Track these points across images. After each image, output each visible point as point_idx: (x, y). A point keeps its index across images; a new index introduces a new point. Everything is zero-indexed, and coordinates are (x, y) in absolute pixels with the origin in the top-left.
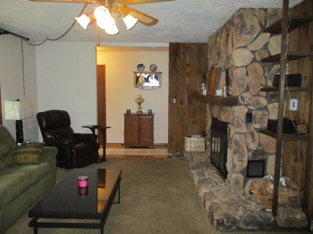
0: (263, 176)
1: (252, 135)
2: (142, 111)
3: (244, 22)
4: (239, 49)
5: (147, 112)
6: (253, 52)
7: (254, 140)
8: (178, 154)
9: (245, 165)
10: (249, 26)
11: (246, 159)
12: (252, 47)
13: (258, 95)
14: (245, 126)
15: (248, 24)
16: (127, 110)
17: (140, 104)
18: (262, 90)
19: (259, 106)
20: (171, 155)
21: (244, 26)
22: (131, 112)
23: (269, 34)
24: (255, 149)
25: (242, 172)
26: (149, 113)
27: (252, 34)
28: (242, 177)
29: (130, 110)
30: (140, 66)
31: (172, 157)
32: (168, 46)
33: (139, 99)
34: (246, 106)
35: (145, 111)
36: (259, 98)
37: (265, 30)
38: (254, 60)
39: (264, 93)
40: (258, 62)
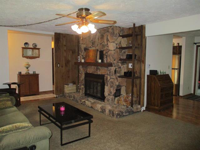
0: (120, 96)
1: (117, 78)
2: (29, 72)
3: (114, 32)
4: (112, 43)
5: (33, 73)
6: (117, 44)
7: (117, 81)
8: (61, 95)
9: (115, 91)
10: (115, 34)
11: (115, 89)
12: (116, 42)
13: (118, 62)
14: (114, 75)
15: (115, 33)
16: (19, 72)
17: (27, 68)
18: (119, 60)
19: (119, 67)
20: (57, 96)
21: (114, 33)
22: (22, 73)
23: (121, 38)
24: (118, 84)
25: (113, 95)
26: (34, 73)
27: (116, 37)
28: (114, 97)
29: (21, 72)
30: (26, 43)
31: (58, 97)
32: (54, 34)
33: (27, 65)
34: (115, 66)
35: (31, 72)
36: (119, 63)
37: (120, 36)
38: (117, 48)
39: (120, 61)
40: (118, 49)
